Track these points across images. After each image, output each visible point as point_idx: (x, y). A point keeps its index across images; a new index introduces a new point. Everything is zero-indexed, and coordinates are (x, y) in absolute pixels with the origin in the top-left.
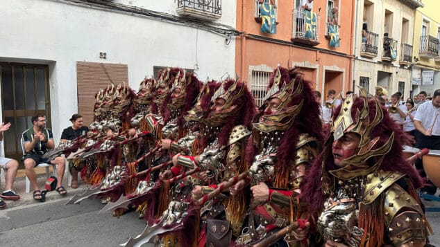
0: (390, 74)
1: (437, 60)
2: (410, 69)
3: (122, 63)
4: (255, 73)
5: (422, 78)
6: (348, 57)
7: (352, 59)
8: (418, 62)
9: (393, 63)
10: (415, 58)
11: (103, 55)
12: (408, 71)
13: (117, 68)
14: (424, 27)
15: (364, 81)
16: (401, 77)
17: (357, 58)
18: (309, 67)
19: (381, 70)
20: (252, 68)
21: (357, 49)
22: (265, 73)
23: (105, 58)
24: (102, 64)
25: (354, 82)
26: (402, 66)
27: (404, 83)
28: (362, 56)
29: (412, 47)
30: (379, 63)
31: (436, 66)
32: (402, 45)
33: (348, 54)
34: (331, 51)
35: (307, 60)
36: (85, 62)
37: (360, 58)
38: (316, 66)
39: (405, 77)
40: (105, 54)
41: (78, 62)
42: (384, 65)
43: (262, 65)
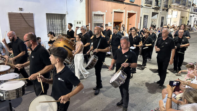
0: (158, 13)
2: (167, 11)
3: (30, 13)
4: (95, 15)
5: (172, 15)
6: (138, 6)
8: (170, 8)
10: (169, 6)
11: (21, 9)
13: (28, 15)
15: (146, 17)
16: (163, 15)
17: (143, 7)
18: (120, 11)
19: (154, 12)
20: (94, 13)
22: (100, 15)
23: (22, 10)
24: (21, 13)
25: (141, 18)
26: (163, 10)
27: (164, 17)
28: (146, 6)
29: (168, 1)
30: (153, 8)
34: (132, 4)
35: (119, 8)
36: (12, 13)
38: (124, 11)
40: (22, 8)
41: (9, 13)
42: (155, 9)
43: (99, 11)
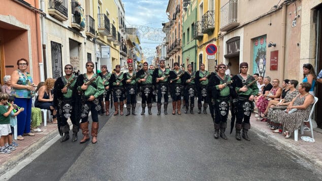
0: (79, 44)
1: (109, 38)
2: (94, 42)
5: (101, 52)
6: (32, 10)
7: (39, 16)
8: (98, 37)
9: (81, 32)
10: (96, 32)
12: (92, 43)
14: (99, 7)
15: (56, 47)
16: (88, 48)
17: (44, 15)
19: (72, 38)
21: (43, 3)
25: (44, 47)
26: (89, 37)
27: (91, 54)
28: (50, 15)
29: (94, 20)
30: (69, 29)
31: (108, 43)
32: (87, 16)
33: (33, 5)
37: (48, 16)
39: (91, 49)
42: (74, 33)
